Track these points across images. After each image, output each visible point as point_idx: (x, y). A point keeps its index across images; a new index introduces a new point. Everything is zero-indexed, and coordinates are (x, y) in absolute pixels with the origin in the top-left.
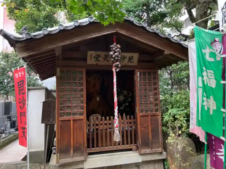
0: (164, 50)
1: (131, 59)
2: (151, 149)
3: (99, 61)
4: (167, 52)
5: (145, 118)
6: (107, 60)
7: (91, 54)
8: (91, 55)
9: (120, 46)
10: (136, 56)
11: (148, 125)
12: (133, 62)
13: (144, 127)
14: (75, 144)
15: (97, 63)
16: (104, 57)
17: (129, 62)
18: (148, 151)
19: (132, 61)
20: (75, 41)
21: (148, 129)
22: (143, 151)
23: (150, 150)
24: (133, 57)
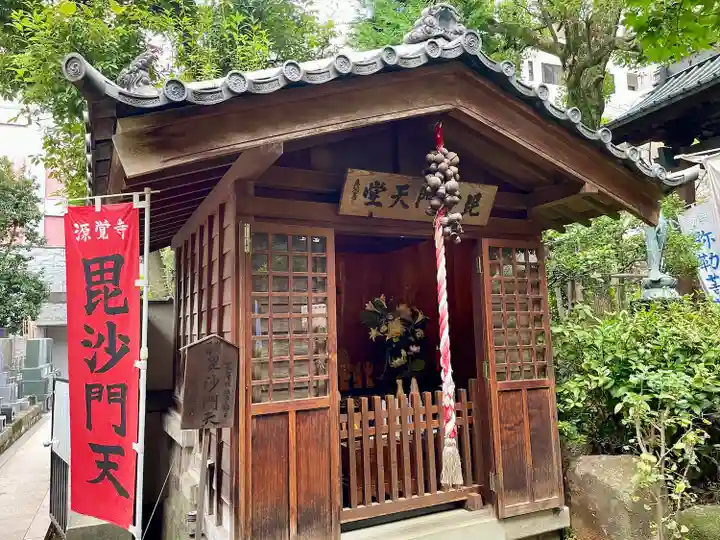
0: (584, 179)
1: (472, 202)
2: (533, 497)
3: (379, 204)
4: (590, 187)
5: (513, 396)
6: (402, 202)
7: (358, 178)
8: (358, 182)
10: (489, 193)
11: (522, 421)
12: (477, 214)
13: (510, 429)
14: (302, 498)
16: (396, 193)
17: (467, 215)
18: (523, 505)
19: (474, 211)
21: (521, 432)
22: (509, 506)
23: (528, 502)
24: (479, 196)
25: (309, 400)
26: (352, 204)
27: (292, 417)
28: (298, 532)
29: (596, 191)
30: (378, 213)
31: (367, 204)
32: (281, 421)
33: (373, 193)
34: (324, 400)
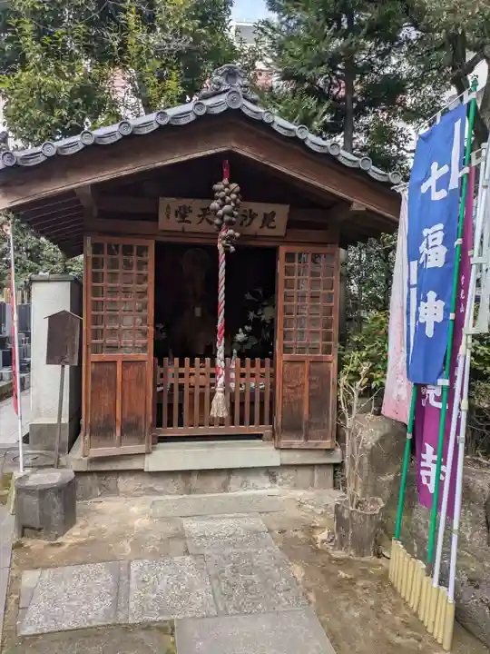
0: (351, 199)
1: (268, 219)
2: (306, 439)
3: (190, 222)
4: (358, 205)
5: (297, 365)
6: (208, 220)
7: (169, 205)
8: (168, 207)
9: (238, 189)
10: (282, 212)
11: (303, 384)
12: (274, 227)
13: (292, 388)
15: (183, 229)
16: (201, 213)
17: (265, 228)
18: (297, 443)
19: (271, 225)
20: (125, 173)
21: (302, 392)
22: (284, 442)
23: (302, 441)
24: (273, 214)
25: (133, 355)
26: (168, 222)
27: (119, 364)
28: (122, 434)
29: (364, 209)
30: (188, 227)
31: (179, 222)
32: (111, 367)
33: (183, 214)
34: (143, 356)
